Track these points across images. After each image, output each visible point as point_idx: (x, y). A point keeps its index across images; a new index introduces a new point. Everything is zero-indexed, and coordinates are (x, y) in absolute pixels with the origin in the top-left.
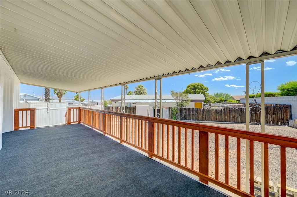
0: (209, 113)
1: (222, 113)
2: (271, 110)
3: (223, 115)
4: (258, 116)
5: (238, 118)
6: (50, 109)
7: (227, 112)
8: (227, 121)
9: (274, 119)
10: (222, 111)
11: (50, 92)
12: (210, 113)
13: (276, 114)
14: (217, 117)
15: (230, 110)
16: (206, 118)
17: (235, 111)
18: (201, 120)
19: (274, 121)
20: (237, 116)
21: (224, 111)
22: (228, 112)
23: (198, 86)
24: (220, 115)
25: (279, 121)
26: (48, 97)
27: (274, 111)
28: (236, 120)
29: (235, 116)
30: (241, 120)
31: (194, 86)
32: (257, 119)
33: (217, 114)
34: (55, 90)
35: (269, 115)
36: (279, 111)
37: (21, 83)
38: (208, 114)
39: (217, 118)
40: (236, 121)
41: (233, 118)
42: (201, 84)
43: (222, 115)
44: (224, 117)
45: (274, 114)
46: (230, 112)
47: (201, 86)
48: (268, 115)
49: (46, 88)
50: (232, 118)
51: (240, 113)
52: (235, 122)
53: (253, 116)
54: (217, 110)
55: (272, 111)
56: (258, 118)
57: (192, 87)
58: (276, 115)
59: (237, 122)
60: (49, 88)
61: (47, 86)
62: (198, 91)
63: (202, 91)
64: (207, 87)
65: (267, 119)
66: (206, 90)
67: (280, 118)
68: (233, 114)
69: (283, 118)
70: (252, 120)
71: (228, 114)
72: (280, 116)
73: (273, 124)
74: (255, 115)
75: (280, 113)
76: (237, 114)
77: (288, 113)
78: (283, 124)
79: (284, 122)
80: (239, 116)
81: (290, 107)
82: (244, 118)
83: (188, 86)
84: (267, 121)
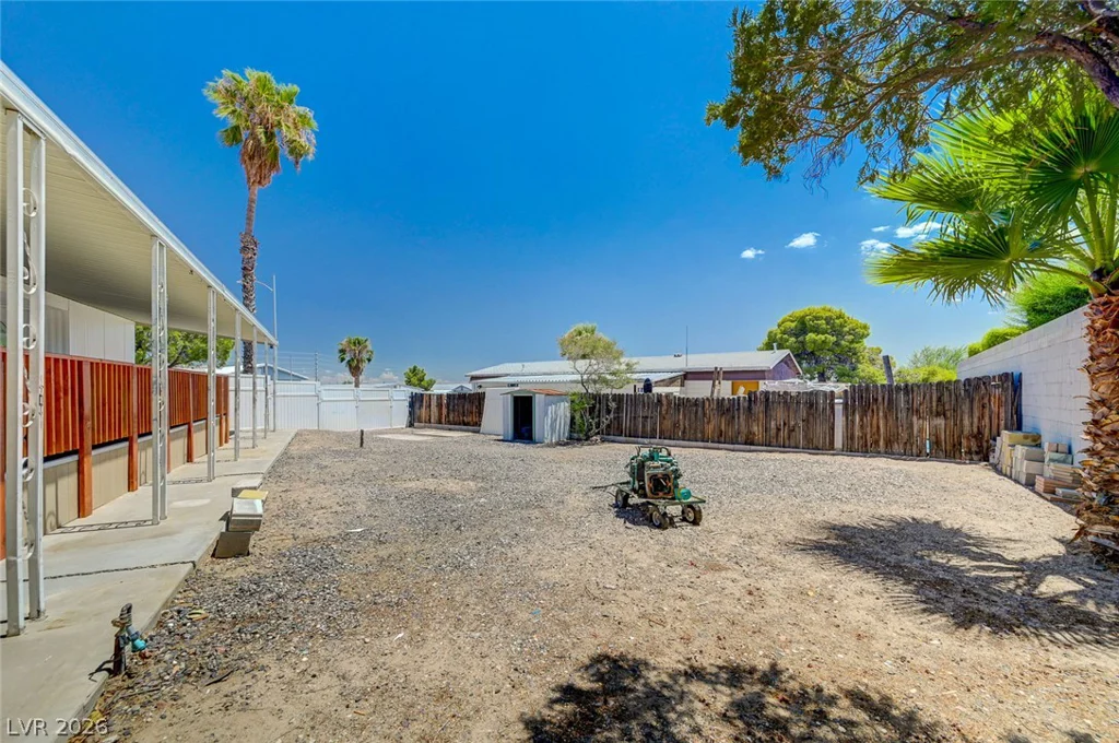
0: (697, 411)
1: (742, 411)
2: (928, 397)
3: (742, 417)
4: (875, 422)
5: (797, 429)
7: (759, 409)
8: (756, 442)
9: (937, 436)
10: (739, 404)
13: (948, 414)
15: (767, 400)
16: (687, 431)
17: (786, 402)
18: (670, 439)
19: (937, 443)
20: (792, 423)
21: (746, 404)
22: (762, 408)
23: (817, 318)
24: (733, 417)
25: (960, 444)
27: (939, 400)
28: (789, 438)
29: (785, 424)
30: (805, 437)
31: (802, 321)
32: (868, 436)
33: (722, 415)
35: (920, 417)
36: (960, 400)
38: (693, 416)
40: (787, 444)
41: (779, 430)
42: (835, 309)
43: (739, 418)
44: (748, 426)
45: (938, 414)
46: (767, 406)
47: (828, 320)
48: (915, 418)
50: (773, 432)
51: (803, 412)
52: (784, 447)
53: (853, 422)
55: (931, 403)
56: (875, 430)
57: (793, 325)
58: (946, 419)
59: (793, 444)
62: (814, 342)
63: (834, 339)
64: (862, 321)
65: (911, 435)
66: (859, 335)
67: (966, 432)
68: (779, 415)
69: (979, 432)
70: (849, 437)
71: (761, 415)
72: (966, 422)
73: (932, 456)
74: (861, 420)
75: (966, 408)
76: (792, 415)
77: (1002, 410)
78: (975, 457)
79: (980, 446)
80: (801, 424)
81: (1013, 384)
82: (819, 430)
83: (780, 321)
84: (909, 442)
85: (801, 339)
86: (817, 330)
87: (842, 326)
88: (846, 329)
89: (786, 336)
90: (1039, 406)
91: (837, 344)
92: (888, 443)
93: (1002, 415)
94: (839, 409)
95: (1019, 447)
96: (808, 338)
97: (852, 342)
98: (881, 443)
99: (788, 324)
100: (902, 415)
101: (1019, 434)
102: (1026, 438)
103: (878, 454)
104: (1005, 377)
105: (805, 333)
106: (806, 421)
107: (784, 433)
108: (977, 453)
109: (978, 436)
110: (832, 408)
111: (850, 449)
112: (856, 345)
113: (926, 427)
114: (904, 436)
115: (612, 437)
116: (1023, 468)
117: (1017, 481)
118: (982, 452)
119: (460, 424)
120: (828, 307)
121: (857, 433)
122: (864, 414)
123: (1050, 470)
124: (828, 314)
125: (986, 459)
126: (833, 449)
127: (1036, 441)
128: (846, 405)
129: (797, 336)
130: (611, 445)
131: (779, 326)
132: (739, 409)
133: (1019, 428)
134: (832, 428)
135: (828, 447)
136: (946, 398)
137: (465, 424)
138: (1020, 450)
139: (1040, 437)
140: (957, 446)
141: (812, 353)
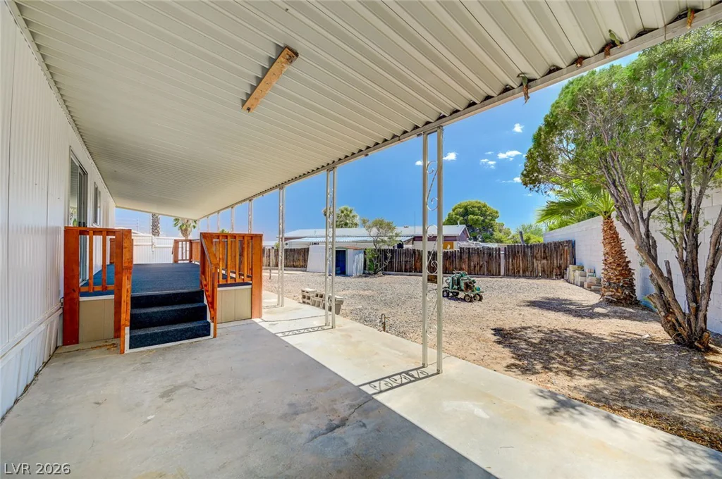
1: (457, 257)
2: (540, 250)
4: (518, 262)
6: (157, 246)
7: (465, 256)
9: (544, 268)
10: (455, 254)
11: (160, 221)
13: (548, 258)
15: (469, 252)
17: (478, 253)
18: (420, 272)
19: (544, 271)
20: (481, 263)
23: (473, 207)
24: (453, 261)
25: (553, 271)
26: (156, 229)
27: (544, 252)
30: (487, 270)
31: (466, 209)
32: (515, 269)
33: (447, 260)
34: (177, 220)
35: (537, 260)
36: (552, 252)
37: (116, 207)
40: (479, 273)
41: (475, 267)
42: (482, 202)
43: (455, 261)
44: (460, 265)
45: (544, 258)
46: (469, 255)
47: (479, 208)
48: (535, 260)
49: (153, 215)
50: (473, 267)
51: (486, 257)
52: (478, 275)
53: (509, 262)
55: (541, 253)
56: (518, 266)
57: (461, 210)
58: (547, 260)
59: (481, 274)
60: (159, 214)
61: (155, 211)
62: (473, 220)
63: (482, 218)
64: (495, 209)
65: (533, 267)
66: (494, 218)
67: (555, 266)
68: (475, 259)
69: (560, 266)
70: (507, 269)
71: (466, 260)
72: (555, 262)
73: (542, 277)
74: (512, 261)
75: (555, 255)
76: (481, 259)
77: (568, 256)
78: (559, 277)
79: (561, 272)
80: (485, 263)
81: (572, 244)
82: (494, 267)
83: (454, 207)
84: (532, 271)
85: (465, 218)
86: (473, 214)
87: (486, 211)
88: (488, 213)
89: (458, 216)
90: (582, 254)
91: (483, 221)
92: (524, 271)
93: (569, 258)
94: (502, 256)
95: (577, 271)
96: (469, 217)
97: (491, 220)
98: (521, 272)
99: (459, 209)
100: (529, 259)
101: (576, 267)
102: (578, 267)
103: (520, 277)
104: (569, 242)
105: (468, 215)
106: (488, 262)
107: (477, 268)
108: (560, 275)
109: (560, 267)
110: (499, 256)
111: (507, 275)
112: (492, 222)
113: (538, 265)
114: (530, 269)
115: (388, 272)
116: (579, 279)
117: (577, 285)
118: (561, 275)
119: (291, 267)
120: (479, 201)
121: (511, 268)
122: (513, 259)
123: (589, 279)
124: (479, 205)
125: (563, 277)
126: (500, 275)
127: (582, 268)
128: (505, 254)
129: (464, 216)
130: (388, 276)
131: (454, 210)
132: (455, 257)
133: (575, 264)
134: (500, 265)
135: (498, 274)
136: (547, 251)
137: (294, 267)
138: (578, 273)
139: (583, 267)
140: (551, 272)
141: (471, 226)
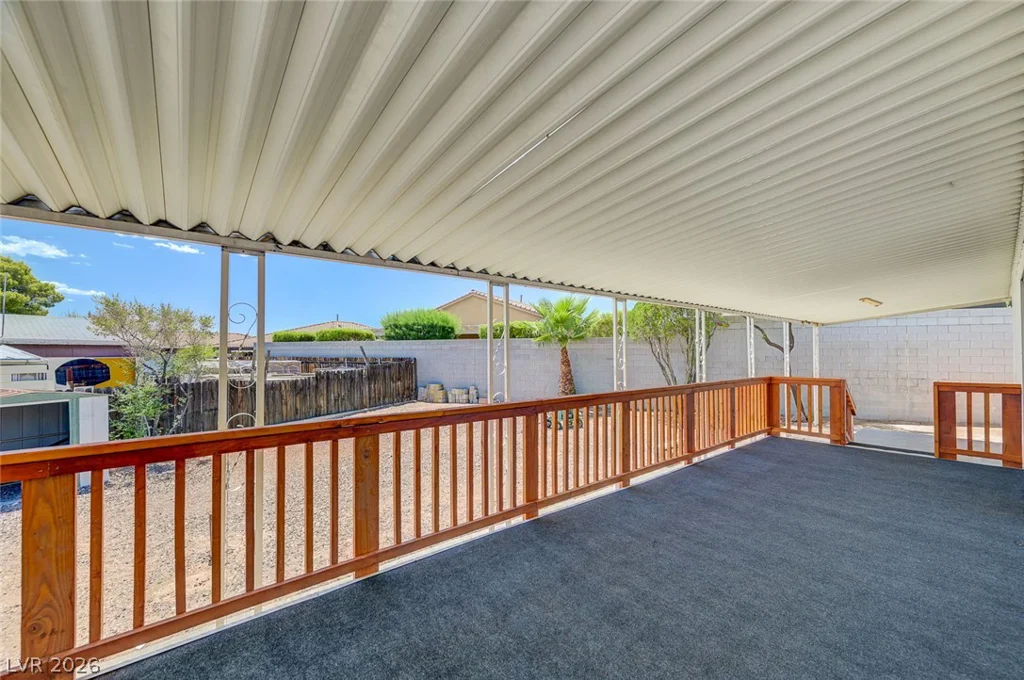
0: (274, 393)
1: (311, 390)
3: (312, 394)
5: (347, 398)
8: (321, 414)
9: (399, 391)
10: (309, 383)
12: (277, 392)
13: (401, 379)
14: (298, 407)
15: (327, 379)
17: (339, 379)
19: (399, 395)
20: (343, 394)
21: (314, 382)
24: (305, 396)
25: (404, 393)
28: (342, 406)
29: (339, 395)
30: (350, 403)
33: (296, 395)
39: (297, 410)
40: (341, 410)
43: (309, 395)
44: (316, 401)
45: (398, 380)
46: (327, 384)
50: (333, 402)
53: (371, 388)
54: (297, 381)
65: (390, 392)
67: (406, 388)
71: (325, 391)
72: (406, 382)
74: (374, 386)
75: (406, 375)
77: (414, 375)
79: (409, 393)
80: (347, 394)
84: (390, 396)
93: (414, 378)
100: (388, 381)
108: (408, 397)
110: (362, 381)
111: (370, 406)
114: (388, 394)
121: (373, 395)
134: (362, 393)
135: (361, 407)
136: (401, 370)
139: (443, 385)
